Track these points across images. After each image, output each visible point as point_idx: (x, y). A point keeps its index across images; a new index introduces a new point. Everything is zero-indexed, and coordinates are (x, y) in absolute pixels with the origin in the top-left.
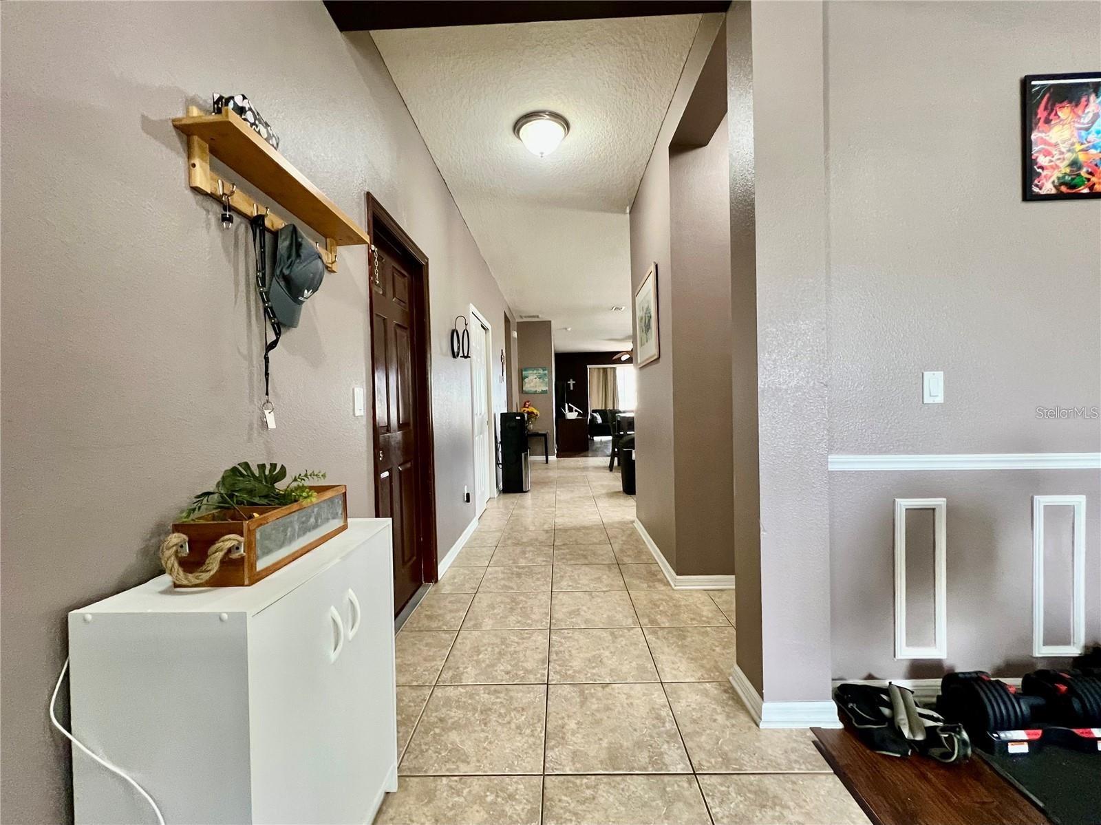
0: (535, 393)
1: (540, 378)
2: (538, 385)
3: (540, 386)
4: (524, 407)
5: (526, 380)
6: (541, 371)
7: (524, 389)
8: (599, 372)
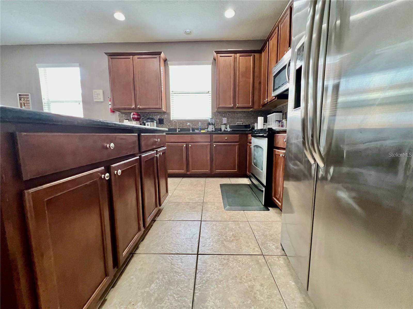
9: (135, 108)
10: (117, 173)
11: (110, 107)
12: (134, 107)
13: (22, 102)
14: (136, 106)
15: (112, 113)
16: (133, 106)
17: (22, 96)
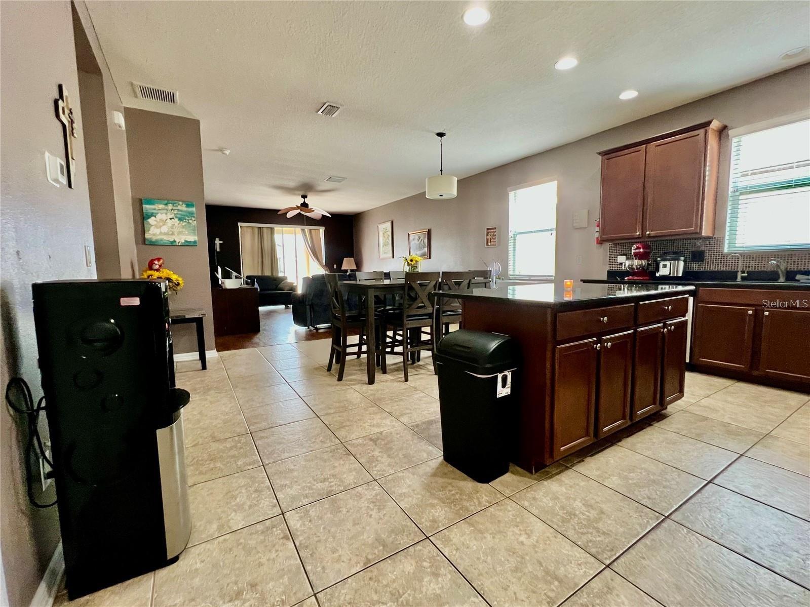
0: (173, 244)
1: (180, 219)
2: (176, 230)
3: (180, 233)
4: (151, 268)
5: (151, 221)
6: (183, 208)
7: (147, 236)
8: (253, 233)
9: (641, 236)
10: (607, 345)
11: (597, 235)
12: (639, 235)
13: (489, 237)
14: (643, 230)
15: (599, 245)
16: (638, 233)
17: (489, 231)
